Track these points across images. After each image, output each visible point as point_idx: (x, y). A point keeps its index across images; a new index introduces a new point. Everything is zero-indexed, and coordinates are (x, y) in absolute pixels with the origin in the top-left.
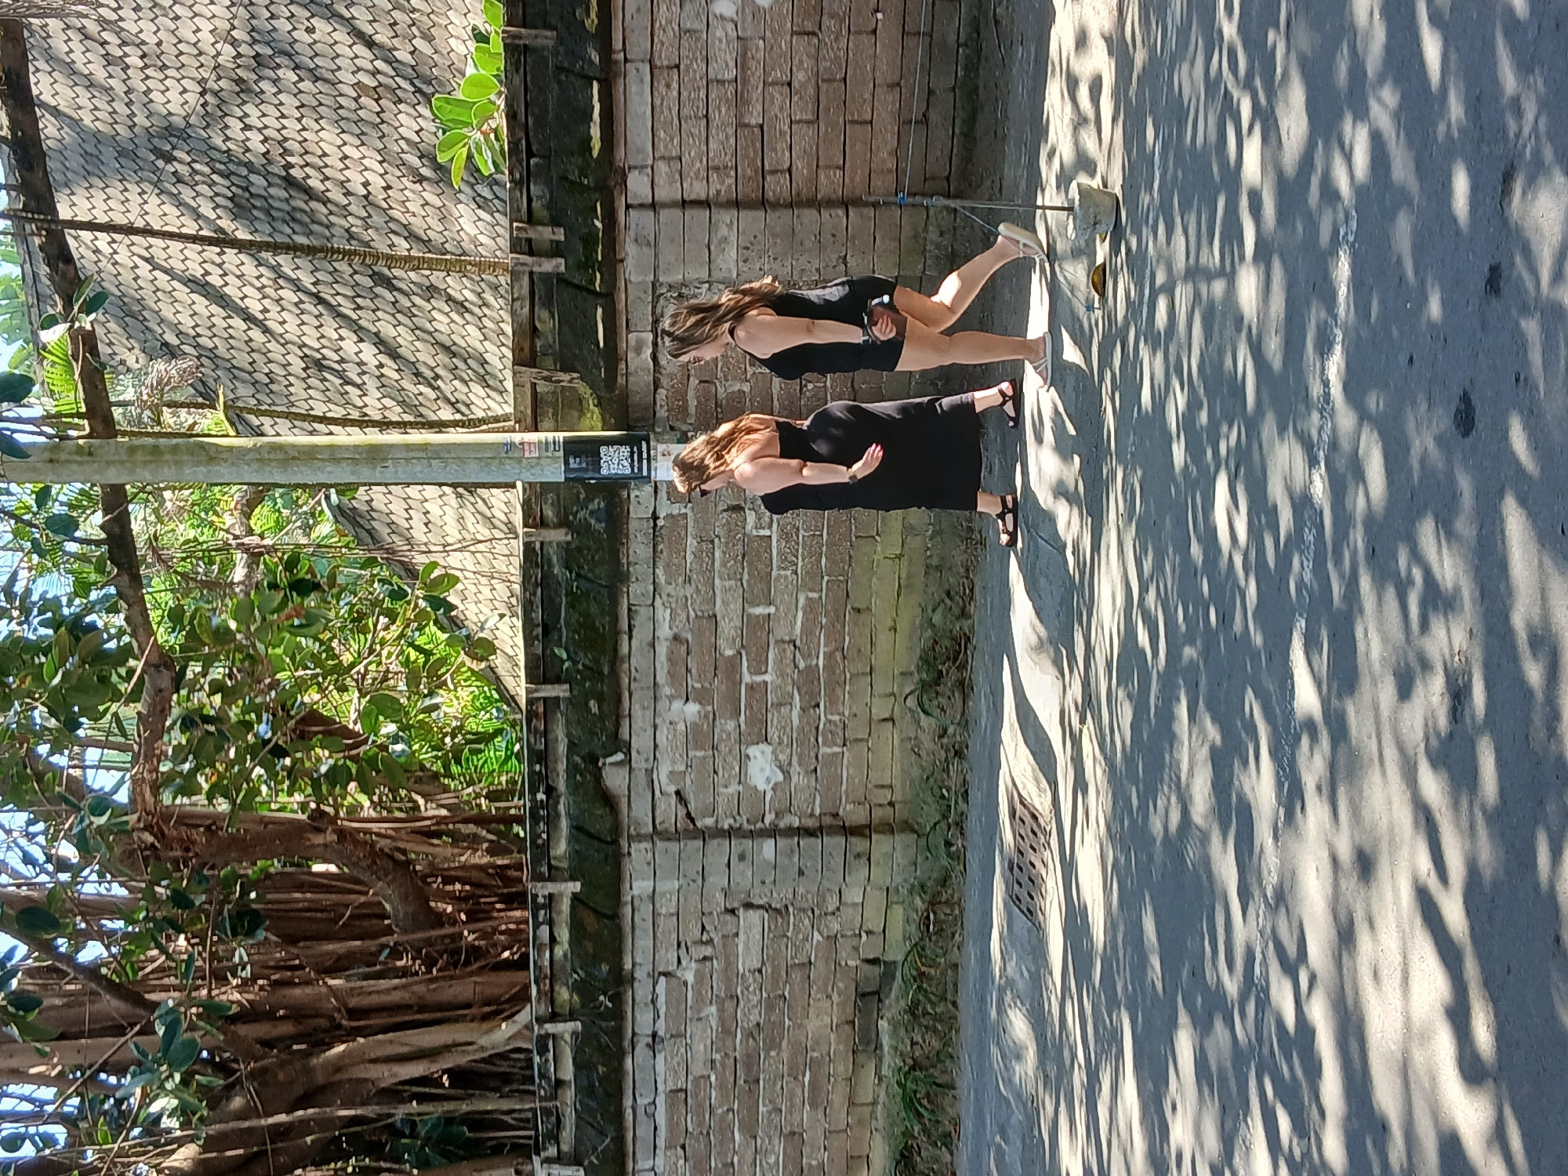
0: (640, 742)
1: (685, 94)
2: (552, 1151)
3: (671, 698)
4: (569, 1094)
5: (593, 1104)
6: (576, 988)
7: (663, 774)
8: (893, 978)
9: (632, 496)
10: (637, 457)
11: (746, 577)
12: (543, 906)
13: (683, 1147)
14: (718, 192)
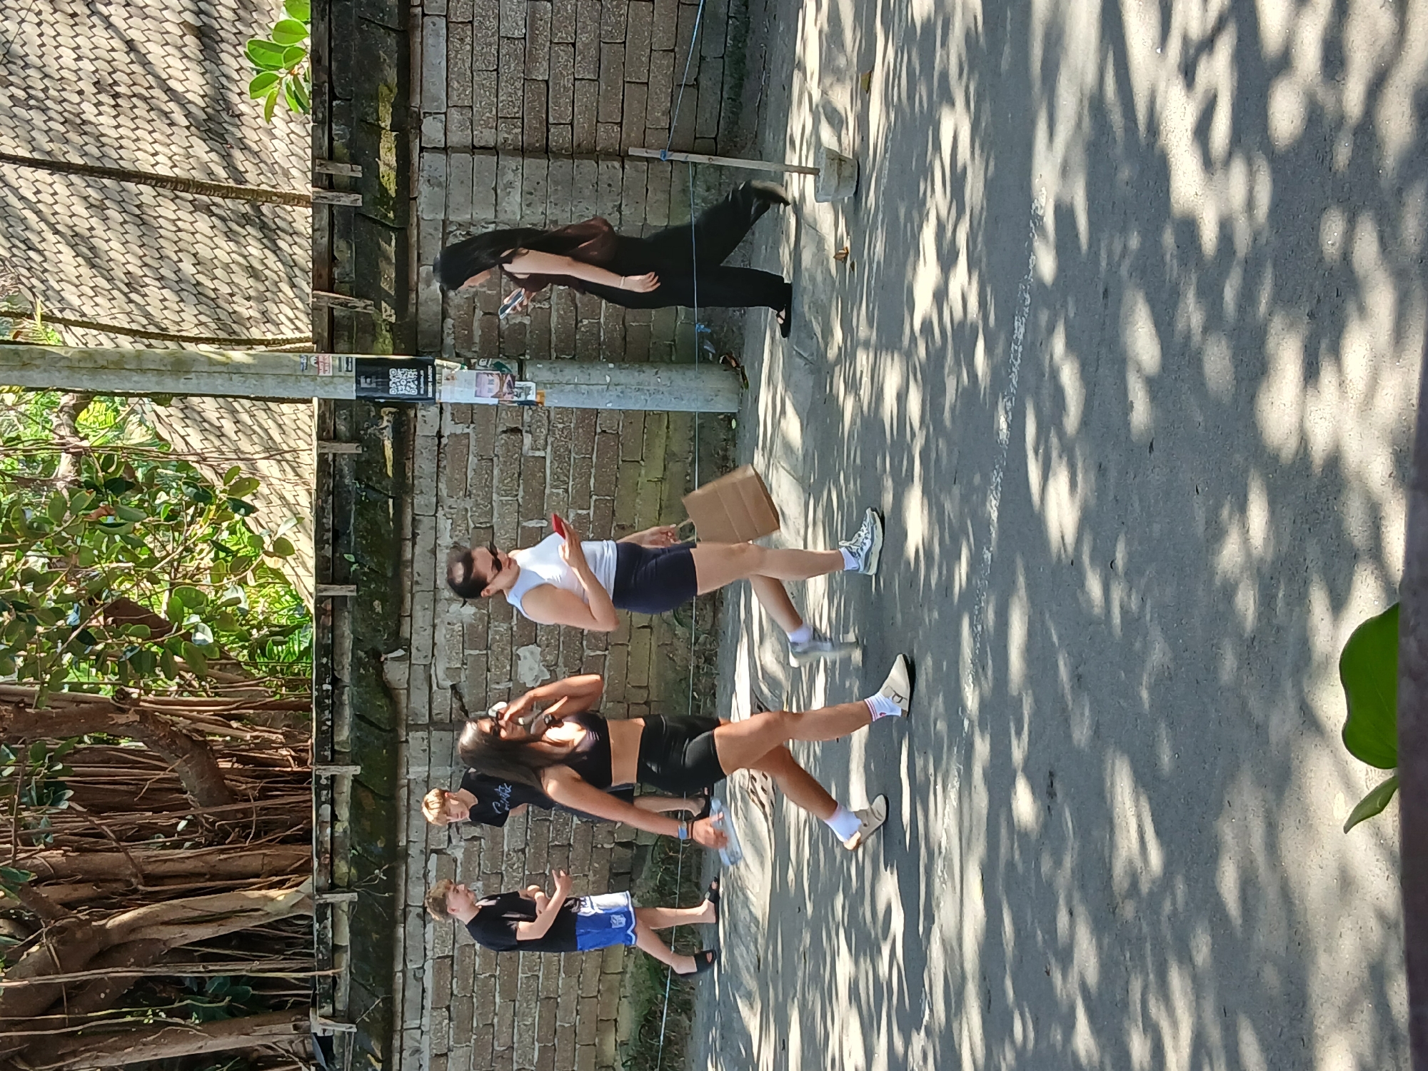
0: (420, 640)
1: (477, 48)
2: (328, 1009)
3: (450, 600)
4: (345, 959)
5: (367, 968)
6: (355, 862)
7: (439, 671)
8: (644, 861)
9: (419, 415)
10: (423, 380)
11: (521, 493)
12: (326, 787)
13: (448, 1008)
14: (506, 140)
